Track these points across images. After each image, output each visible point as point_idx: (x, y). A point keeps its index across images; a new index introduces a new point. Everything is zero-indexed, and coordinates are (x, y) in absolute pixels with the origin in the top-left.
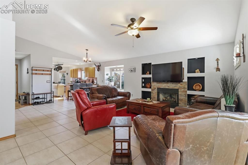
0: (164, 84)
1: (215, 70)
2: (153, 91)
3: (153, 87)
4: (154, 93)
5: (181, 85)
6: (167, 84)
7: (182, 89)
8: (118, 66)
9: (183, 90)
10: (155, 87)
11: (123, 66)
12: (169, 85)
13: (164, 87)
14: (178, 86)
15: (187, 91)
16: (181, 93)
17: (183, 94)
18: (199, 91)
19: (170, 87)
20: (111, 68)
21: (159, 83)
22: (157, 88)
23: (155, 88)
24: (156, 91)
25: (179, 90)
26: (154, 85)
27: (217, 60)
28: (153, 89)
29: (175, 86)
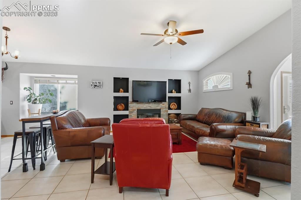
0: (145, 104)
1: (188, 91)
2: (132, 114)
3: (131, 109)
4: (132, 116)
5: (163, 104)
6: (149, 105)
7: (164, 108)
8: (57, 76)
9: (164, 110)
10: (134, 108)
11: (76, 76)
12: (150, 106)
13: (145, 107)
14: (160, 106)
15: (169, 110)
16: (163, 113)
17: (165, 114)
18: (175, 110)
19: (152, 108)
20: (31, 78)
21: (140, 104)
22: (136, 110)
23: (134, 110)
24: (135, 113)
25: (161, 110)
26: (133, 106)
27: (189, 83)
28: (131, 111)
29: (157, 106)
